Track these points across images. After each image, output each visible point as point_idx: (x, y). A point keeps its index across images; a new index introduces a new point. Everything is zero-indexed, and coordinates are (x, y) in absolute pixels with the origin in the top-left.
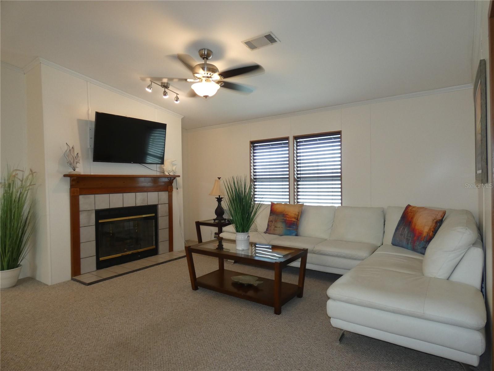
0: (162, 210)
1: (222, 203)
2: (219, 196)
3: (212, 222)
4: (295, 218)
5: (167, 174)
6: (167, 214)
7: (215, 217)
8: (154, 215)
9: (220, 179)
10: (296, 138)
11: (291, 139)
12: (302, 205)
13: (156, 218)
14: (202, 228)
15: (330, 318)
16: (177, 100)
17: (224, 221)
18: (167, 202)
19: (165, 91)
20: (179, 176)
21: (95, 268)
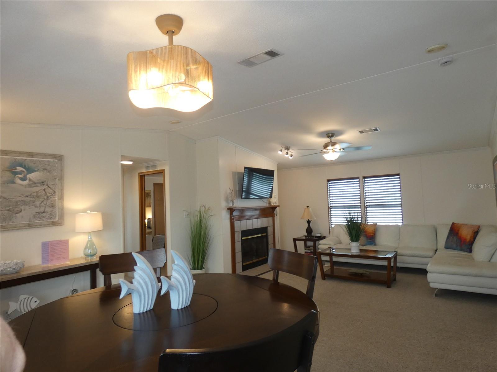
0: (270, 230)
1: (311, 224)
2: (309, 219)
3: (304, 238)
4: (373, 233)
5: (273, 205)
6: (272, 233)
7: (306, 234)
8: (265, 234)
9: (309, 207)
10: (364, 178)
11: (361, 178)
12: (375, 225)
13: (267, 237)
14: (297, 242)
15: (429, 283)
16: (291, 157)
17: (312, 237)
18: (272, 225)
19: (287, 152)
20: (279, 206)
21: (242, 271)
